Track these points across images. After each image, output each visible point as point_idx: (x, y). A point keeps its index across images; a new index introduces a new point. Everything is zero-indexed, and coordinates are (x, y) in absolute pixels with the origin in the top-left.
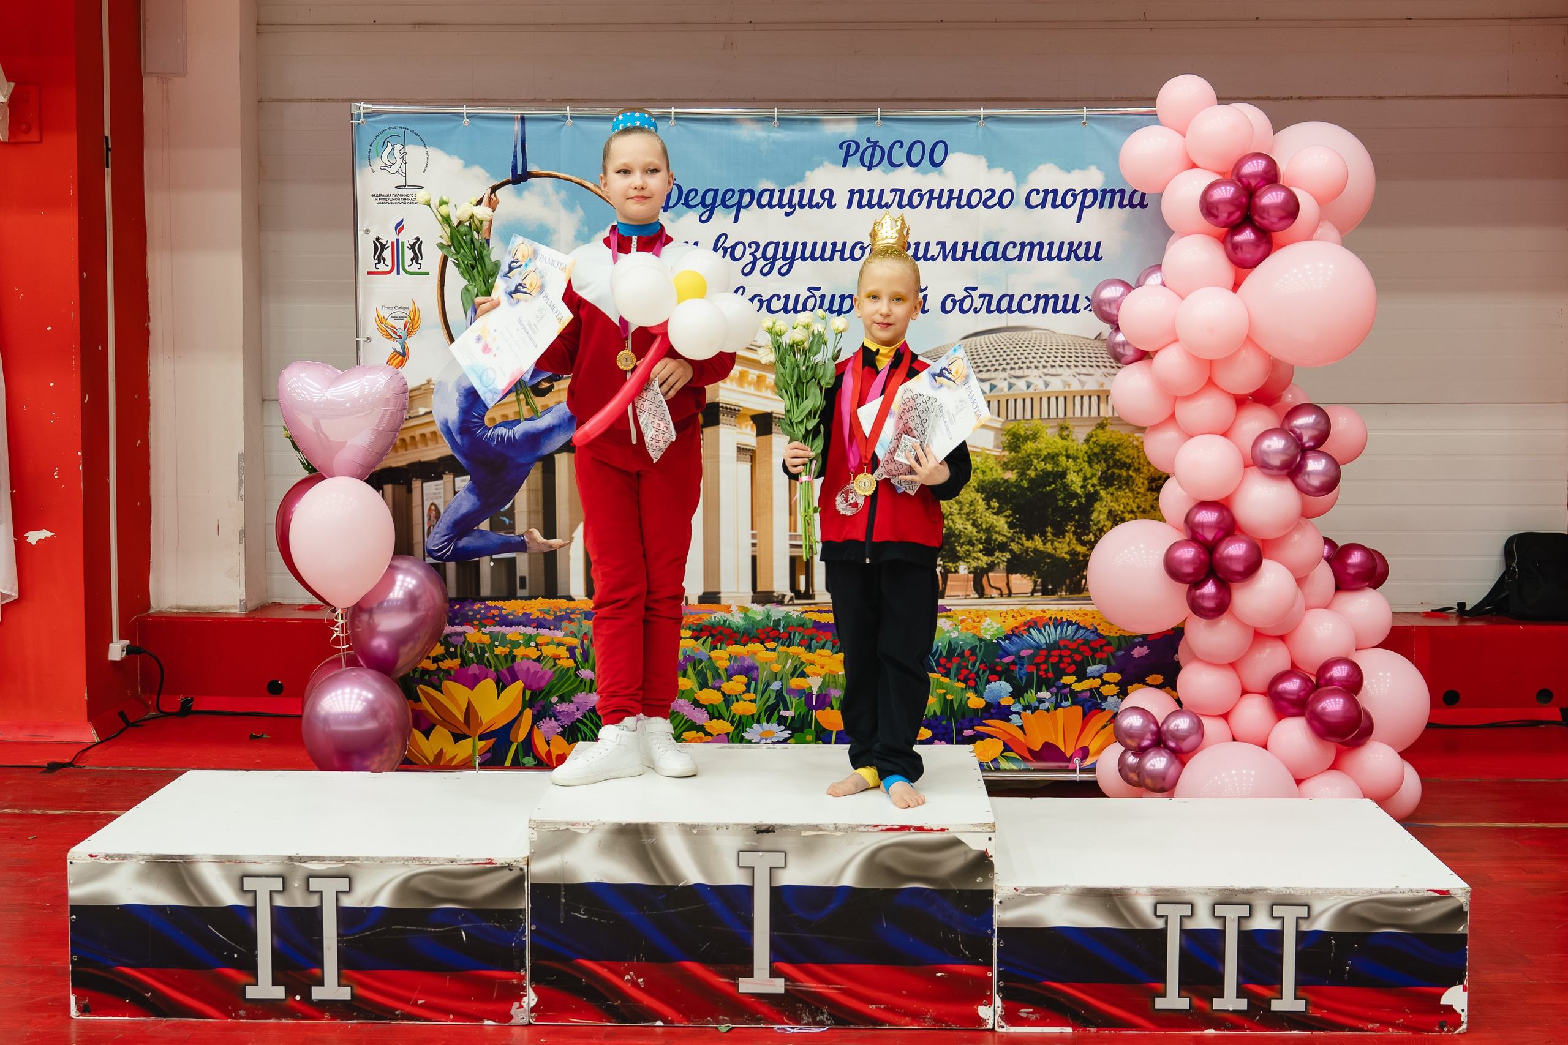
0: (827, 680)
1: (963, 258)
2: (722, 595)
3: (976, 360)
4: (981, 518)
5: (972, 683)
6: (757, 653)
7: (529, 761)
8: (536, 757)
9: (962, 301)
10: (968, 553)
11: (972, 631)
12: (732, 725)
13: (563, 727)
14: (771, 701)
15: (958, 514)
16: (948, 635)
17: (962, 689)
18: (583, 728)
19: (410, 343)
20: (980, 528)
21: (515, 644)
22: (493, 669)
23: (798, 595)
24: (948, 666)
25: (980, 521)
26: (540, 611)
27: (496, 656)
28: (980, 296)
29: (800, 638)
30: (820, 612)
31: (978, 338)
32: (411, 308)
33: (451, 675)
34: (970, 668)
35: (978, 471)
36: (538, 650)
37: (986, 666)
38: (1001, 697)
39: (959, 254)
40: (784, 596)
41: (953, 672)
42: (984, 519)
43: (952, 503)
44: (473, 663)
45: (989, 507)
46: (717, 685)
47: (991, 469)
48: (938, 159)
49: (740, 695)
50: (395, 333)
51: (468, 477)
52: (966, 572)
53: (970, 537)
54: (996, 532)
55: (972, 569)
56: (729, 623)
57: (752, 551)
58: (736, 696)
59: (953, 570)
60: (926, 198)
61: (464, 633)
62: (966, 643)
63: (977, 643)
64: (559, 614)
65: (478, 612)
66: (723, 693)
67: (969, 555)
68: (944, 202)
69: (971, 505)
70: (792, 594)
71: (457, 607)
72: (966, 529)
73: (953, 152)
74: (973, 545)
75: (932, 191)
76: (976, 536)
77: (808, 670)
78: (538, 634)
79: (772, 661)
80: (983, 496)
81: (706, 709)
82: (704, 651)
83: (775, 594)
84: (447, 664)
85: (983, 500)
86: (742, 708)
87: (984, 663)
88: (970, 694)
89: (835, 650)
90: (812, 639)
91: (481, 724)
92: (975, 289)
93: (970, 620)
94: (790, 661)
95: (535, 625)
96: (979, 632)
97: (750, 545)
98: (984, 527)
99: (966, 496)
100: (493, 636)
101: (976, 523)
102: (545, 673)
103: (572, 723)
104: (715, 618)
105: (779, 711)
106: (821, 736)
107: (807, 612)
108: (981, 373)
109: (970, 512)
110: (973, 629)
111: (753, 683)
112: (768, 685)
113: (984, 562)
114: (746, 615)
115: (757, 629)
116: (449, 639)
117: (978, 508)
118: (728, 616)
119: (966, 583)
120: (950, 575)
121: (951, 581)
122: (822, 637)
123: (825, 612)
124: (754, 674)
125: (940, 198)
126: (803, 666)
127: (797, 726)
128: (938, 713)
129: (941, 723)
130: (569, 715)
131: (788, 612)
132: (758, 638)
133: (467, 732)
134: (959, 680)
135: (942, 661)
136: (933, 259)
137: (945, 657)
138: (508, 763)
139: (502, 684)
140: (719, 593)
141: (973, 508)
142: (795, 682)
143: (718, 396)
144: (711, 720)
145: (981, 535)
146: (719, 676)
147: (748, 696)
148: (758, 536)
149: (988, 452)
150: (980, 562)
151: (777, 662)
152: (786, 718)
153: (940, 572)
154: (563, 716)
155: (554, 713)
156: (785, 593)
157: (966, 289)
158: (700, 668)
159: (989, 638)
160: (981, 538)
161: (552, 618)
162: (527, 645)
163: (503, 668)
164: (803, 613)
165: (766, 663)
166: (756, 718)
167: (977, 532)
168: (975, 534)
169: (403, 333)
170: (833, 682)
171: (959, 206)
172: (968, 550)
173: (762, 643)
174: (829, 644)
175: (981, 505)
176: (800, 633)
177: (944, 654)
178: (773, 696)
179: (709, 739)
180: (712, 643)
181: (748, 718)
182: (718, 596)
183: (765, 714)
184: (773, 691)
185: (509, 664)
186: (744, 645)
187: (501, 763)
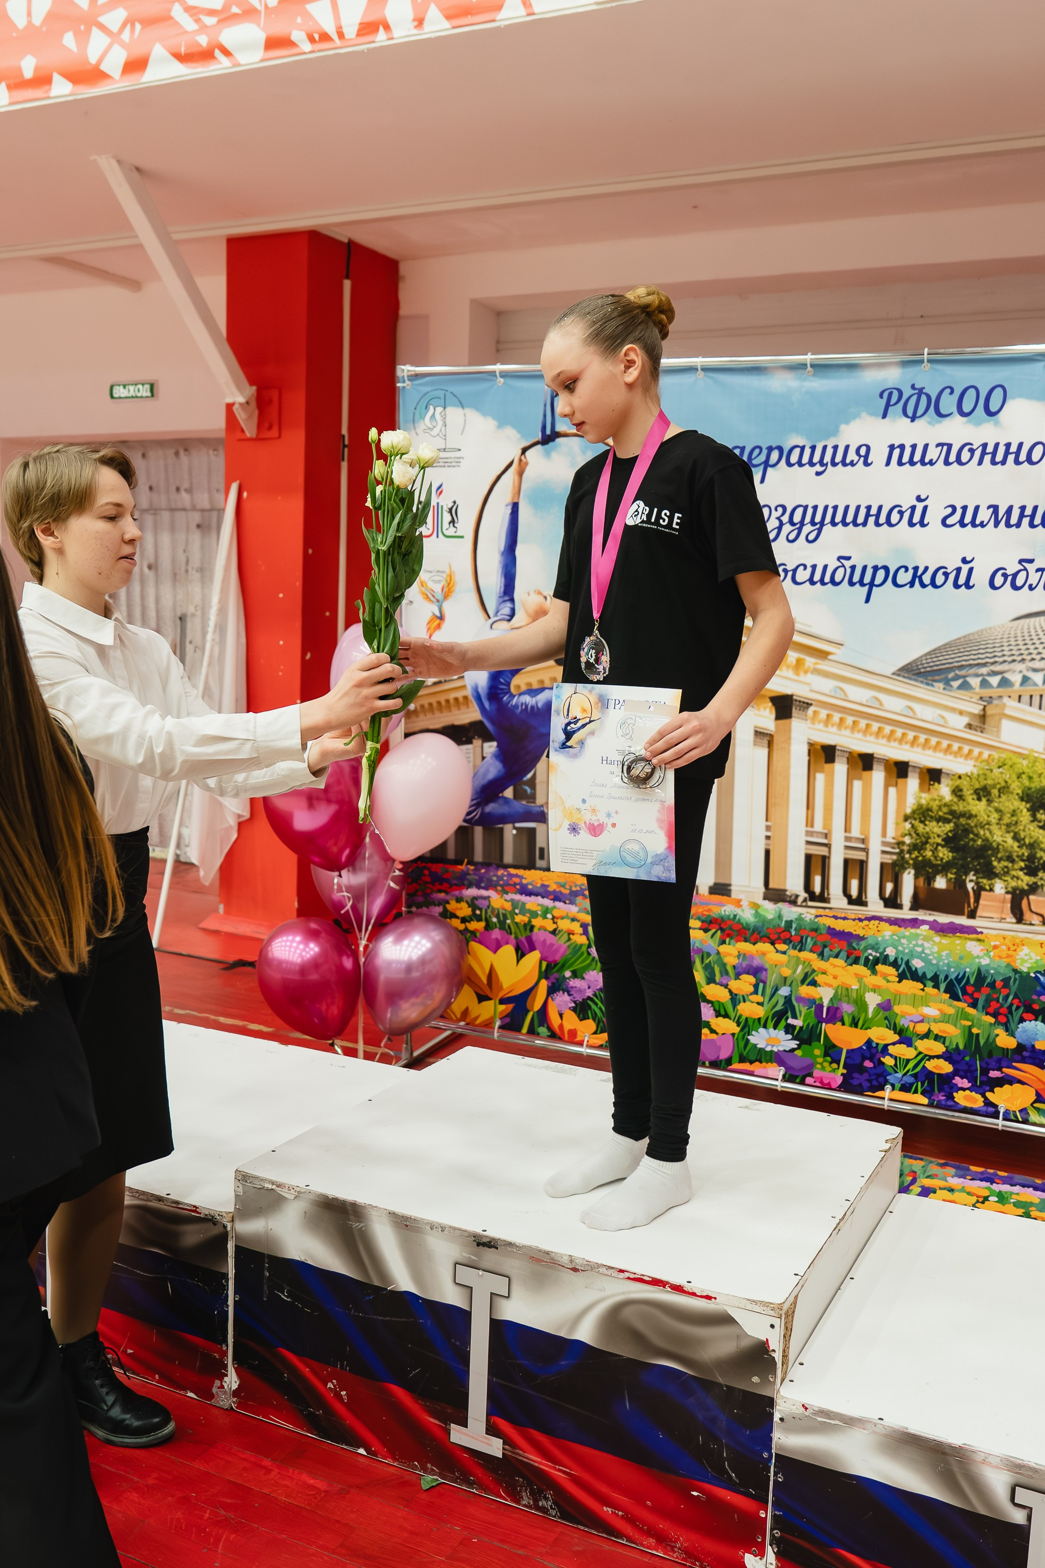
0: (839, 993)
1: (1018, 525)
2: (733, 888)
3: (1028, 646)
4: (1024, 830)
5: (1002, 1019)
6: (766, 953)
7: (543, 1030)
8: (549, 1028)
9: (1015, 575)
10: (1006, 870)
11: (1006, 960)
12: (738, 1026)
13: (575, 1002)
14: (779, 1007)
15: (997, 824)
16: (977, 960)
17: (991, 1024)
18: (593, 1006)
19: (447, 605)
20: (1022, 842)
21: (534, 914)
22: (513, 936)
23: (812, 897)
24: (976, 995)
25: (1022, 835)
26: (558, 884)
27: (517, 923)
28: (1038, 570)
29: (812, 943)
30: (836, 917)
31: (1032, 620)
33: (476, 937)
34: (1001, 1000)
35: (1023, 776)
36: (554, 923)
37: (1021, 1001)
38: (1035, 1040)
39: (1014, 520)
40: (797, 896)
41: (981, 1003)
42: (1028, 832)
43: (990, 811)
44: (496, 927)
45: (1034, 819)
46: (724, 982)
47: (1040, 775)
48: (994, 406)
49: (748, 995)
51: (495, 744)
52: (1003, 891)
53: (1011, 852)
54: (1041, 849)
55: (1010, 889)
56: (739, 920)
57: (766, 844)
58: (743, 996)
59: (988, 887)
60: (978, 454)
61: (487, 898)
62: (999, 973)
63: (1011, 974)
64: (574, 889)
65: (501, 877)
66: (730, 992)
67: (1007, 873)
68: (999, 458)
69: (1013, 816)
70: (806, 895)
71: (483, 871)
72: (1005, 842)
73: (1013, 398)
74: (1013, 861)
75: (985, 446)
76: (1017, 852)
77: (820, 978)
78: (555, 907)
79: (782, 964)
80: (1028, 806)
81: (713, 1006)
82: (712, 944)
83: (788, 893)
84: (474, 925)
85: (1028, 810)
86: (749, 1009)
87: (1018, 998)
88: (1000, 1031)
89: (850, 961)
90: (825, 946)
91: (501, 988)
92: (1031, 561)
93: (1004, 947)
94: (800, 967)
95: (552, 897)
96: (1015, 962)
97: (764, 838)
98: (1027, 841)
99: (1007, 804)
100: (515, 904)
101: (1018, 836)
102: (560, 946)
103: (583, 999)
104: (725, 911)
105: (787, 1018)
106: (830, 1052)
107: (821, 916)
108: (1033, 662)
109: (1011, 823)
110: (1007, 957)
111: (761, 985)
112: (777, 990)
113: (1025, 882)
114: (757, 912)
115: (768, 929)
116: (475, 902)
117: (1022, 819)
118: (738, 911)
119: (1001, 905)
120: (983, 893)
121: (984, 900)
122: (836, 945)
123: (841, 918)
124: (762, 975)
125: (994, 454)
126: (815, 974)
127: (805, 1037)
128: (961, 1047)
129: (963, 1059)
130: (580, 991)
131: (801, 914)
132: (769, 938)
133: (490, 995)
134: (987, 1014)
135: (970, 989)
136: (982, 525)
137: (972, 985)
138: (526, 1028)
139: (521, 953)
140: (730, 885)
141: (1015, 818)
142: (806, 991)
144: (717, 1017)
145: (1023, 851)
146: (727, 973)
147: (754, 998)
148: (772, 829)
149: (1036, 755)
150: (1020, 882)
151: (787, 966)
152: (794, 1027)
153: (973, 888)
154: (576, 992)
155: (567, 987)
156: (798, 893)
157: (1021, 562)
158: (707, 961)
159: (1025, 970)
160: (1023, 854)
161: (567, 892)
162: (545, 917)
163: (522, 937)
164: (817, 916)
165: (776, 965)
166: (762, 1022)
167: (1019, 847)
168: (1016, 849)
170: (846, 996)
171: (1017, 462)
172: (1006, 867)
173: (773, 944)
174: (844, 954)
175: (1025, 816)
176: (812, 938)
177: (972, 981)
178: (781, 1002)
179: (714, 1036)
180: (721, 937)
181: (755, 1019)
182: (729, 888)
183: (772, 1020)
184: (782, 996)
185: (528, 933)
186: (754, 944)
187: (518, 1029)
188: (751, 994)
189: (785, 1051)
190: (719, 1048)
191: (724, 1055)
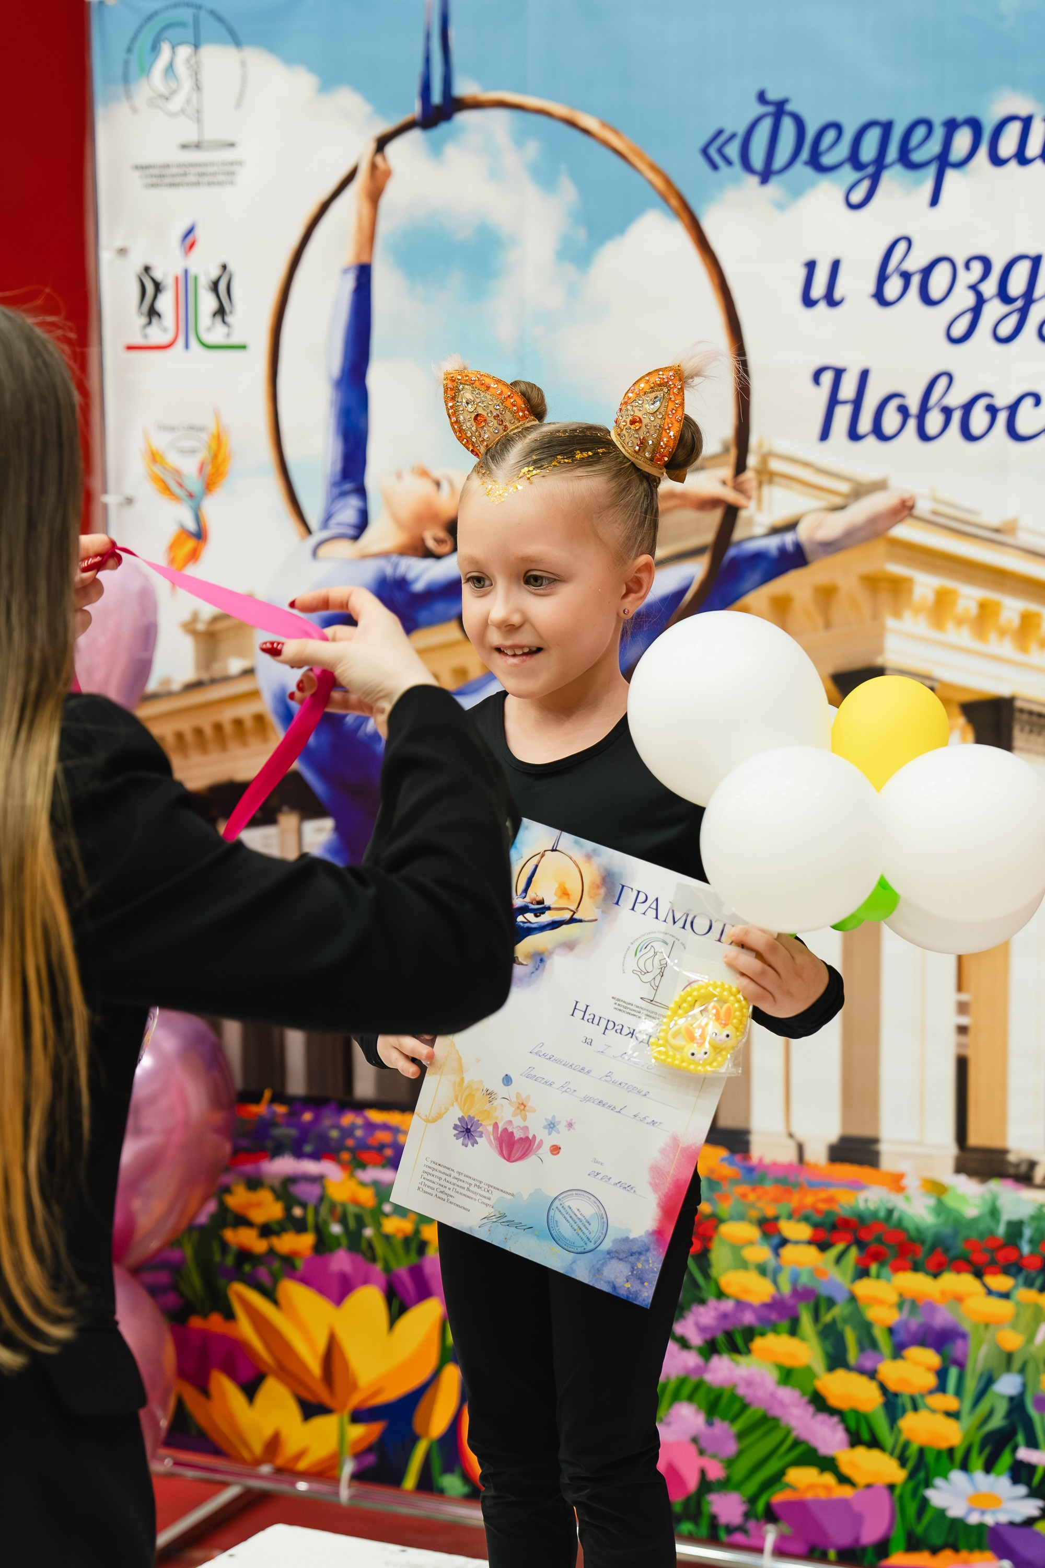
2: (885, 1148)
6: (965, 1297)
7: (451, 1483)
8: (466, 1478)
12: (902, 1466)
14: (997, 1422)
19: (212, 507)
22: (379, 1266)
27: (387, 1238)
32: (212, 427)
40: (1033, 1164)
44: (339, 1246)
46: (868, 1364)
49: (923, 1396)
50: (181, 485)
51: (328, 824)
56: (900, 1221)
57: (960, 1045)
58: (912, 1398)
61: (319, 1179)
65: (348, 1132)
66: (883, 1388)
71: (307, 1117)
79: (1000, 1323)
81: (844, 1420)
82: (840, 1278)
83: (1012, 1158)
84: (290, 1242)
86: (927, 1428)
91: (353, 1386)
94: (1043, 1329)
97: (953, 1030)
100: (380, 1191)
104: (866, 1201)
105: (1015, 1449)
111: (953, 1372)
112: (989, 1381)
114: (940, 1202)
115: (965, 1240)
116: (291, 1188)
118: (897, 1201)
124: (956, 1349)
131: (1041, 1206)
132: (968, 1262)
133: (329, 1401)
138: (410, 1482)
139: (397, 1303)
140: (878, 1141)
143: (881, 651)
144: (853, 1446)
146: (874, 1344)
147: (938, 1401)
148: (972, 1009)
151: (1014, 1327)
152: (1031, 1468)
156: (1035, 1157)
158: (829, 1318)
163: (401, 1266)
165: (987, 1326)
166: (959, 1455)
169: (194, 483)
173: (979, 1275)
178: (1002, 1409)
179: (846, 1492)
180: (859, 1261)
181: (939, 1453)
182: (874, 1147)
183: (981, 1450)
184: (1001, 1396)
185: (413, 1259)
186: (936, 1276)
187: (395, 1478)
188: (931, 1392)
189: (1012, 1524)
190: (858, 1519)
191: (870, 1534)
